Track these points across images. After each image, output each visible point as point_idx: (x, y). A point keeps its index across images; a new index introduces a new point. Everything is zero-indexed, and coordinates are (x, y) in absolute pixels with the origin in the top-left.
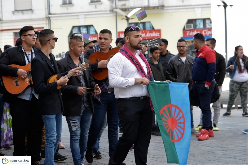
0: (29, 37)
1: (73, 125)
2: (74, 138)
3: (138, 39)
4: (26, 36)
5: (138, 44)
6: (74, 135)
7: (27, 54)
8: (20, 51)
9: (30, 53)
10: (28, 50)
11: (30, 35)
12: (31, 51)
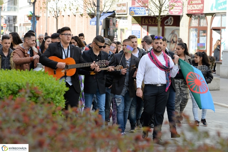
3: (157, 45)
5: (157, 48)
7: (64, 49)
8: (59, 46)
9: (67, 49)
10: (65, 47)
11: (64, 34)
12: (68, 47)
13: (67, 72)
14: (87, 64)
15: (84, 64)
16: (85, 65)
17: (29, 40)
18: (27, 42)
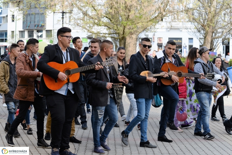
0: (65, 38)
1: (100, 114)
2: (99, 124)
4: (63, 37)
6: (99, 121)
8: (57, 49)
11: (67, 37)
12: (67, 49)
13: (69, 78)
14: (92, 66)
15: (88, 67)
16: (90, 67)
17: (33, 47)
18: (31, 49)
